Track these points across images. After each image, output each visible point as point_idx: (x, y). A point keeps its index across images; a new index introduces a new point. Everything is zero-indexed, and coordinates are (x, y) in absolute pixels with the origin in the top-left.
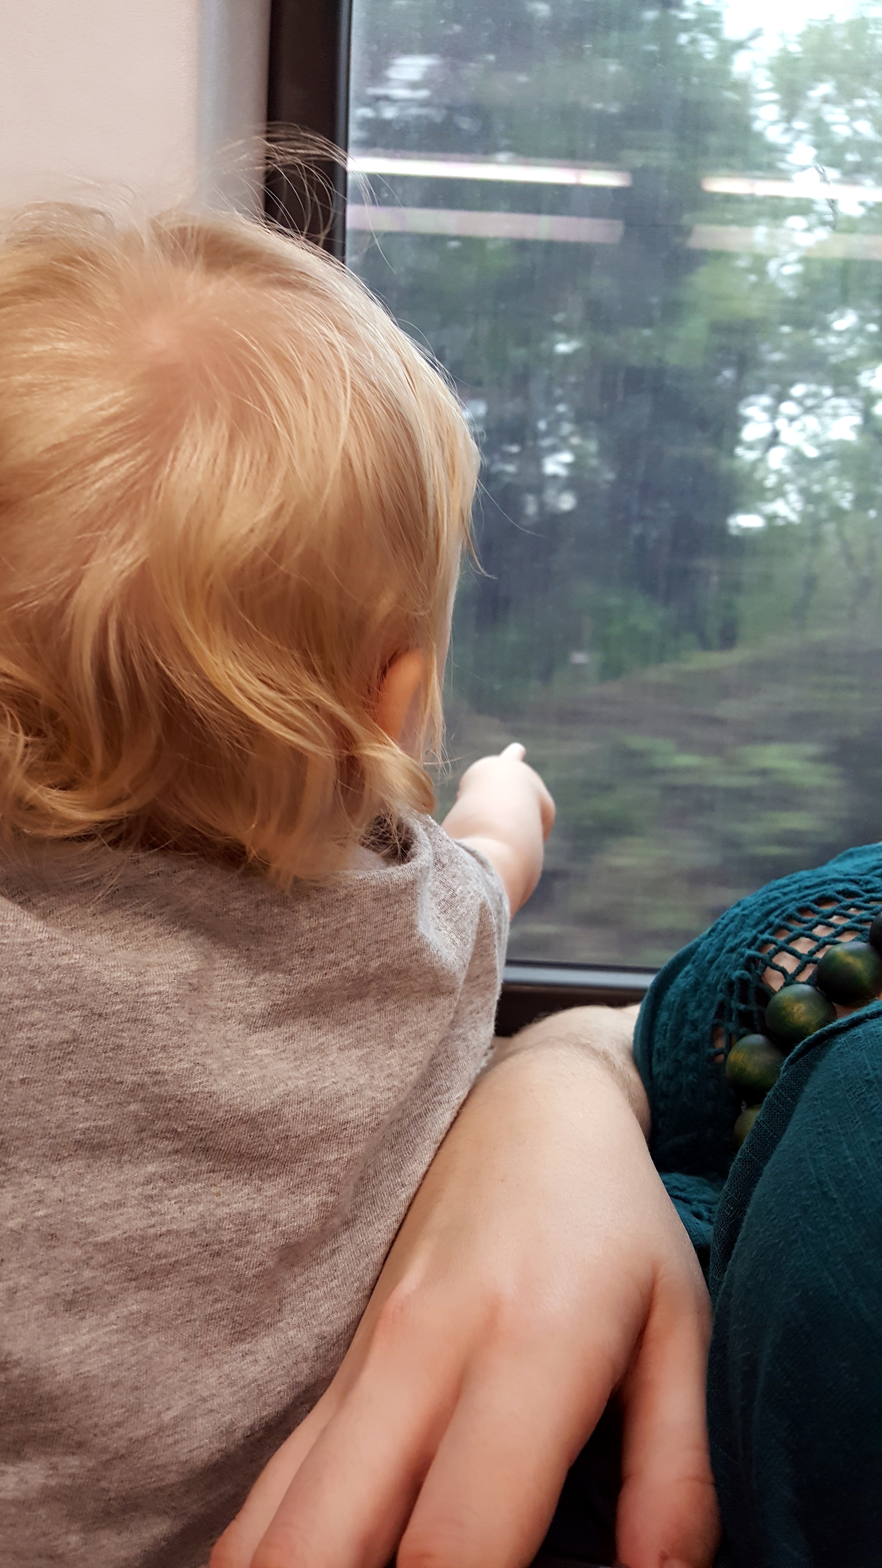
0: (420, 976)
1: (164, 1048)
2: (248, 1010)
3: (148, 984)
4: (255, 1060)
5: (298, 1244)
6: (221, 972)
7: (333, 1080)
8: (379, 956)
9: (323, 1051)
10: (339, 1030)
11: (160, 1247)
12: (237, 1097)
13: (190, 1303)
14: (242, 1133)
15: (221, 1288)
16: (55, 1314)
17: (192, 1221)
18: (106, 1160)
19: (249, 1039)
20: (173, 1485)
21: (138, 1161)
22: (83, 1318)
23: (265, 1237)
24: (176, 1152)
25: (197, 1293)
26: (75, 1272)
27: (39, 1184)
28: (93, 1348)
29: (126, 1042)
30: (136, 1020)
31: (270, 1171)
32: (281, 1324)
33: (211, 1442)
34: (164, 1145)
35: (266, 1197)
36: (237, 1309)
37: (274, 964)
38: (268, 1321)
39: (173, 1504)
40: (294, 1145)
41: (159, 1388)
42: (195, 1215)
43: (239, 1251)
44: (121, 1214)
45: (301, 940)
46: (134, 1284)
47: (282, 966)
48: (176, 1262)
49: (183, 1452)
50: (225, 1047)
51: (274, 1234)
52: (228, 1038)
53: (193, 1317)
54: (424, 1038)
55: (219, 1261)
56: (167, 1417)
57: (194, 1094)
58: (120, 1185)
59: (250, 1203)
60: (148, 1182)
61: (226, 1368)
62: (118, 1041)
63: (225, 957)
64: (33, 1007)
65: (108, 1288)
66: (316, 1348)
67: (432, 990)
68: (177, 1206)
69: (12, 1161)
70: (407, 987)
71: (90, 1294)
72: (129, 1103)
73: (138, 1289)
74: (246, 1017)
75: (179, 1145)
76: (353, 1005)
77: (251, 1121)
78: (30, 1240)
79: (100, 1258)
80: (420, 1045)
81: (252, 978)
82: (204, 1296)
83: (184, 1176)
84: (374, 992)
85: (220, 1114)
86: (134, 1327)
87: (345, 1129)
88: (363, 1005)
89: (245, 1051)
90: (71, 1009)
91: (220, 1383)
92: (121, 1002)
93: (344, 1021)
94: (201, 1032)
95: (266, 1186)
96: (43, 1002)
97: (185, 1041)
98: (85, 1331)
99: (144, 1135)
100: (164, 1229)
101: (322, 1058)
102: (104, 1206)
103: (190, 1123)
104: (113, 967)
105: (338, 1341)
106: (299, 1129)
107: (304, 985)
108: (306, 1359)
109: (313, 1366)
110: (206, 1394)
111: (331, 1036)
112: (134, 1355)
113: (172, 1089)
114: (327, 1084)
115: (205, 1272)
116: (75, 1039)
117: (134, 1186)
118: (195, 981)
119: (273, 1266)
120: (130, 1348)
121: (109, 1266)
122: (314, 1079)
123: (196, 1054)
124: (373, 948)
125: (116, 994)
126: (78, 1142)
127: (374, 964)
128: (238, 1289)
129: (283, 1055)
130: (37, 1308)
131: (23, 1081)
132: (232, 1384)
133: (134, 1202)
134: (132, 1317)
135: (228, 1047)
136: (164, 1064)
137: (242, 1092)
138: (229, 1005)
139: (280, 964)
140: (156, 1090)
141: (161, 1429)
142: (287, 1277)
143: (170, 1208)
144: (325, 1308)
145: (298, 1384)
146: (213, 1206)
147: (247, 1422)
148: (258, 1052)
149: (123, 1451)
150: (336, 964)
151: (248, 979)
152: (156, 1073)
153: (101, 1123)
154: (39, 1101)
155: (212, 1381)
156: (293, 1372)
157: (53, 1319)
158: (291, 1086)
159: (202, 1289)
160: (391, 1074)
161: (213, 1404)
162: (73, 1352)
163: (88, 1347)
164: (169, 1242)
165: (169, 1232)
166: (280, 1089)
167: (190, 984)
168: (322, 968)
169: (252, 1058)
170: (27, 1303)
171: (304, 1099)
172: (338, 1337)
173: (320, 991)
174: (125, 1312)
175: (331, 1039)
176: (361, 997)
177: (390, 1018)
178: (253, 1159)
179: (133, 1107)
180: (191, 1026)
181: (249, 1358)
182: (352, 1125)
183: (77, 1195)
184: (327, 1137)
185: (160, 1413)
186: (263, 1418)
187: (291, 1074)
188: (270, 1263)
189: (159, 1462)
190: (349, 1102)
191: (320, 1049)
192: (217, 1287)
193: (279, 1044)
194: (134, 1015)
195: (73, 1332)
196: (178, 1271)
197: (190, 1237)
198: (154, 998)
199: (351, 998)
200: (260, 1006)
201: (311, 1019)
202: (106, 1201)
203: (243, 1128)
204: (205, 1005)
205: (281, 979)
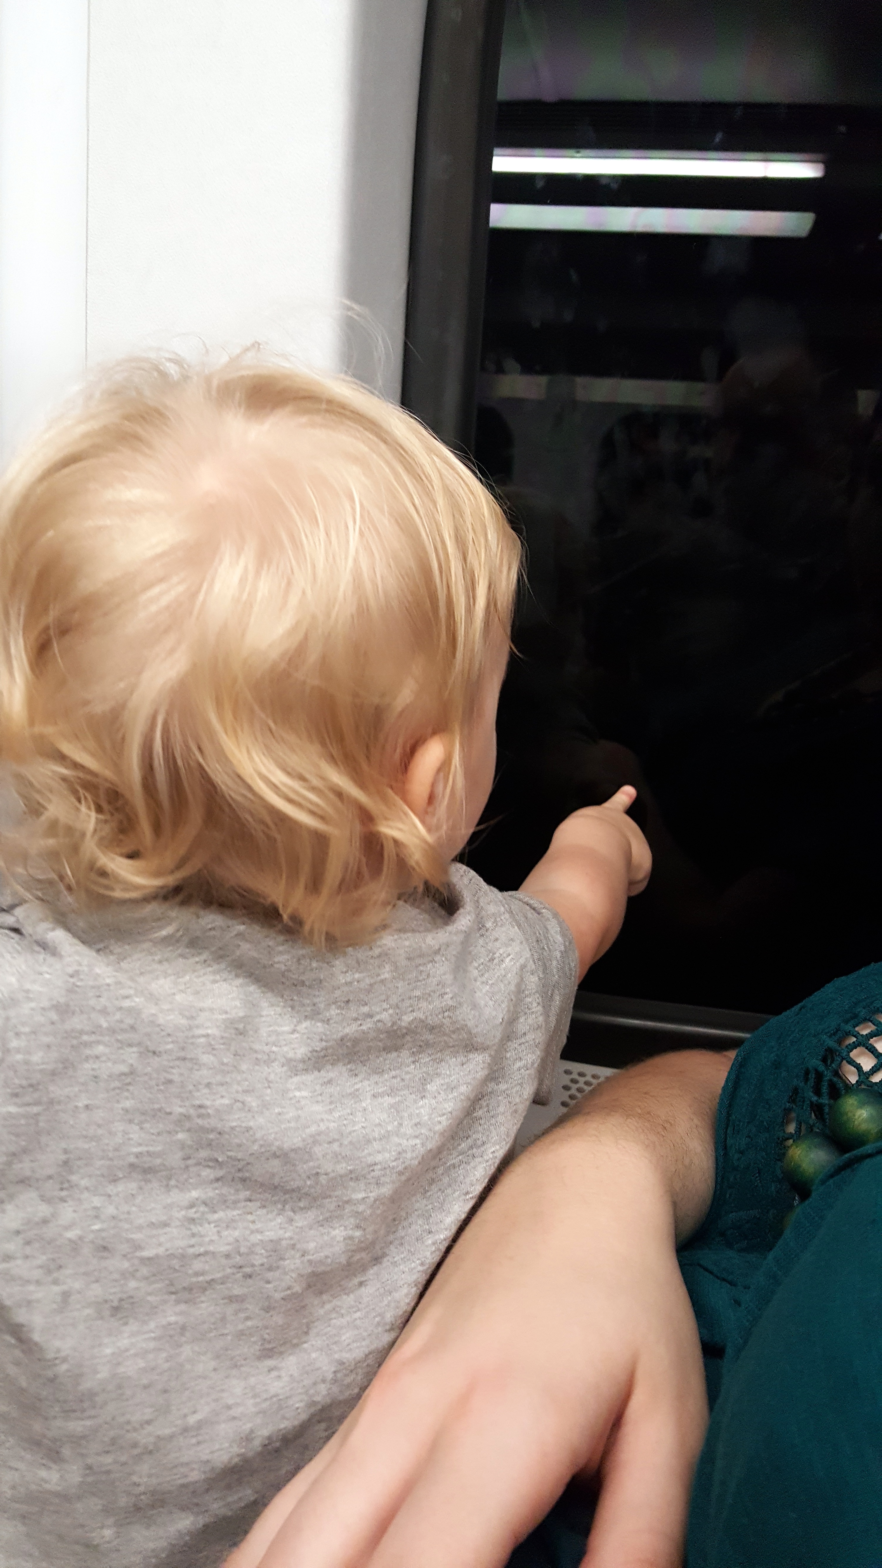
0: (454, 1032)
1: (208, 1085)
2: (291, 1055)
3: (198, 1027)
4: (293, 1101)
5: (324, 1273)
6: (268, 1019)
7: (363, 1124)
8: (413, 1011)
9: (358, 1096)
10: (375, 1078)
11: (197, 1265)
12: (271, 1134)
13: (223, 1319)
14: (275, 1165)
15: (252, 1307)
16: (102, 1318)
17: (228, 1244)
18: (155, 1184)
19: (290, 1081)
20: (196, 1482)
21: (183, 1187)
22: (126, 1324)
23: (293, 1264)
24: (217, 1180)
25: (230, 1310)
26: (122, 1282)
27: (97, 1201)
28: (132, 1352)
29: (176, 1078)
30: (184, 1059)
31: (302, 1205)
32: (305, 1345)
33: (231, 1446)
34: (206, 1173)
35: (297, 1227)
36: (266, 1328)
37: (314, 1015)
38: (295, 1341)
39: (195, 1501)
40: (324, 1182)
41: (187, 1393)
42: (231, 1239)
43: (270, 1275)
44: (166, 1234)
45: (338, 993)
46: (173, 1297)
47: (321, 1016)
48: (213, 1280)
49: (204, 1453)
50: (266, 1088)
51: (302, 1262)
52: (270, 1079)
53: (226, 1331)
54: (455, 1090)
55: (250, 1281)
56: (192, 1420)
57: (233, 1128)
58: (168, 1207)
59: (281, 1232)
60: (192, 1206)
61: (252, 1381)
62: (170, 1077)
63: (272, 1005)
64: (98, 1042)
65: (149, 1298)
66: (335, 1372)
67: (466, 1046)
68: (215, 1230)
69: (74, 1178)
70: (440, 1042)
71: (133, 1303)
72: (177, 1133)
73: (178, 1302)
74: (289, 1061)
75: (220, 1173)
76: (389, 1055)
77: (284, 1156)
78: (86, 1250)
79: (144, 1271)
80: (450, 1096)
81: (296, 1026)
82: (236, 1313)
83: (224, 1202)
84: (410, 1045)
85: (256, 1147)
86: (171, 1336)
87: (373, 1170)
88: (398, 1056)
89: (286, 1091)
90: (130, 1045)
91: (245, 1394)
92: (172, 1042)
93: (380, 1070)
94: (243, 1072)
95: (297, 1217)
96: (107, 1039)
97: (228, 1080)
98: (126, 1335)
99: (190, 1162)
100: (202, 1250)
101: (355, 1103)
102: (152, 1225)
103: (229, 1154)
104: (168, 1010)
105: (356, 1368)
106: (328, 1167)
107: (341, 1034)
108: (324, 1381)
109: (330, 1389)
110: (230, 1401)
111: (366, 1083)
112: (168, 1361)
113: (213, 1122)
114: (356, 1128)
115: (237, 1291)
116: (132, 1072)
117: (179, 1209)
118: (241, 1026)
119: (300, 1291)
120: (164, 1355)
121: (153, 1279)
122: (345, 1122)
123: (237, 1092)
124: (407, 1003)
125: (169, 1035)
126: (132, 1166)
127: (407, 1019)
128: (267, 1309)
129: (320, 1098)
130: (87, 1311)
131: (87, 1107)
132: (255, 1396)
133: (178, 1223)
134: (169, 1327)
135: (269, 1087)
136: (207, 1099)
137: (276, 1129)
138: (274, 1049)
139: (319, 1014)
140: (200, 1121)
141: (186, 1430)
142: (316, 1302)
143: (209, 1231)
144: (347, 1336)
145: (314, 1403)
146: (248, 1232)
147: (265, 1432)
148: (298, 1094)
149: (151, 1447)
150: (370, 1016)
151: (292, 1026)
152: (200, 1107)
153: (151, 1149)
154: (99, 1126)
155: (238, 1391)
156: (312, 1392)
157: (99, 1322)
158: (323, 1127)
159: (235, 1306)
160: (419, 1123)
161: (236, 1412)
162: (113, 1354)
163: (127, 1350)
164: (207, 1262)
165: (206, 1253)
166: (313, 1129)
167: (236, 1029)
168: (356, 1019)
169: (291, 1099)
170: (78, 1306)
171: (334, 1140)
172: (356, 1364)
173: (356, 1041)
174: (164, 1322)
175: (366, 1085)
176: (397, 1049)
177: (425, 1069)
178: (286, 1192)
179: (181, 1136)
180: (235, 1067)
181: (274, 1374)
182: (379, 1167)
183: (129, 1213)
184: (354, 1176)
185: (185, 1416)
186: (280, 1430)
187: (325, 1116)
188: (297, 1289)
189: (185, 1459)
190: (376, 1145)
191: (355, 1095)
192: (248, 1306)
193: (318, 1087)
194: (182, 1054)
195: (116, 1336)
196: (213, 1289)
197: (226, 1258)
198: (202, 1040)
199: (387, 1049)
200: (302, 1051)
201: (349, 1066)
202: (153, 1220)
203: (276, 1162)
204: (251, 1049)
205: (320, 1027)
